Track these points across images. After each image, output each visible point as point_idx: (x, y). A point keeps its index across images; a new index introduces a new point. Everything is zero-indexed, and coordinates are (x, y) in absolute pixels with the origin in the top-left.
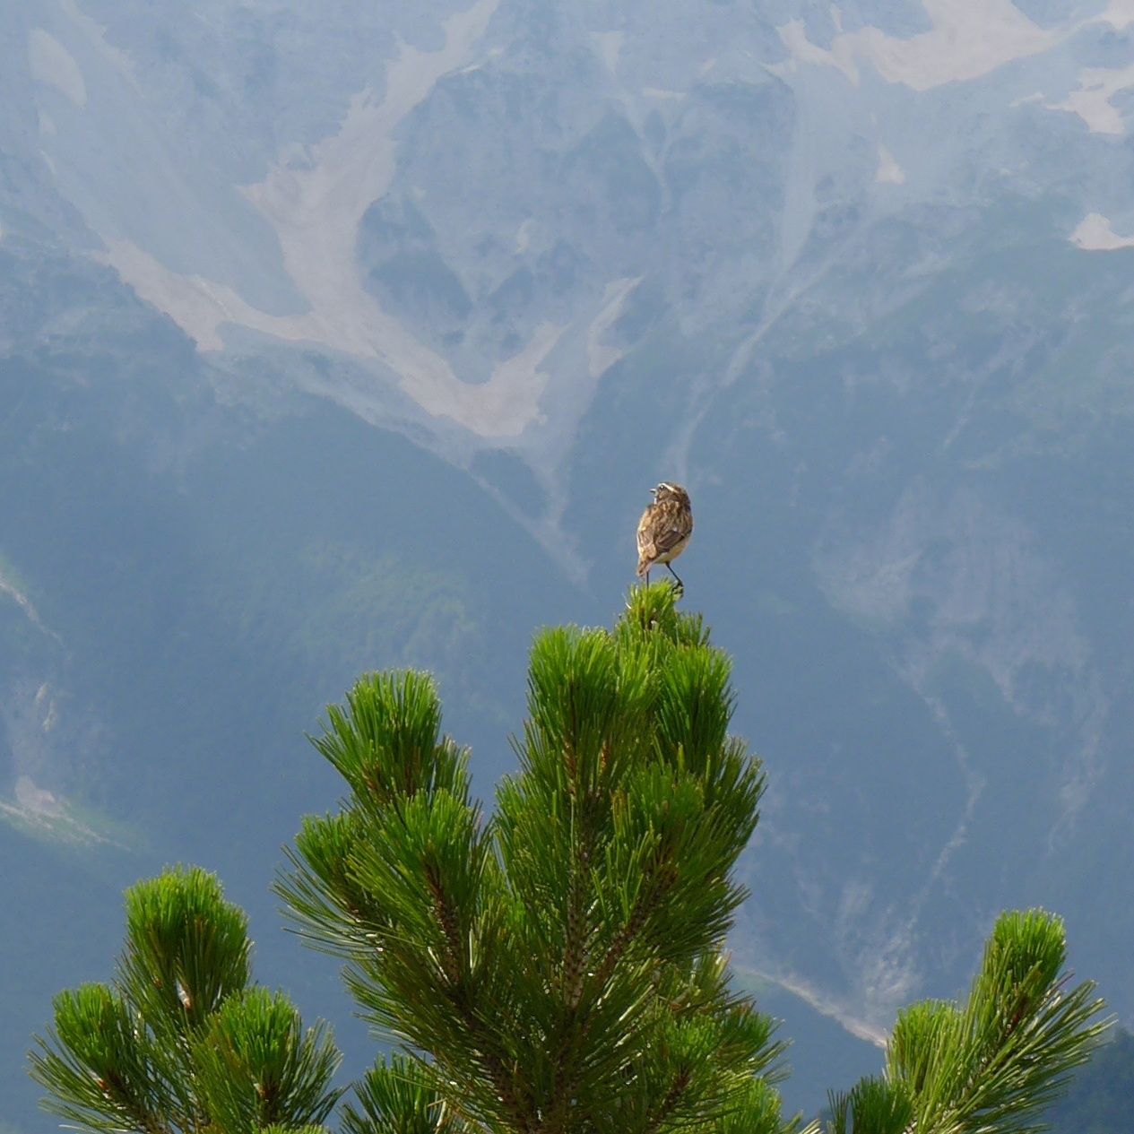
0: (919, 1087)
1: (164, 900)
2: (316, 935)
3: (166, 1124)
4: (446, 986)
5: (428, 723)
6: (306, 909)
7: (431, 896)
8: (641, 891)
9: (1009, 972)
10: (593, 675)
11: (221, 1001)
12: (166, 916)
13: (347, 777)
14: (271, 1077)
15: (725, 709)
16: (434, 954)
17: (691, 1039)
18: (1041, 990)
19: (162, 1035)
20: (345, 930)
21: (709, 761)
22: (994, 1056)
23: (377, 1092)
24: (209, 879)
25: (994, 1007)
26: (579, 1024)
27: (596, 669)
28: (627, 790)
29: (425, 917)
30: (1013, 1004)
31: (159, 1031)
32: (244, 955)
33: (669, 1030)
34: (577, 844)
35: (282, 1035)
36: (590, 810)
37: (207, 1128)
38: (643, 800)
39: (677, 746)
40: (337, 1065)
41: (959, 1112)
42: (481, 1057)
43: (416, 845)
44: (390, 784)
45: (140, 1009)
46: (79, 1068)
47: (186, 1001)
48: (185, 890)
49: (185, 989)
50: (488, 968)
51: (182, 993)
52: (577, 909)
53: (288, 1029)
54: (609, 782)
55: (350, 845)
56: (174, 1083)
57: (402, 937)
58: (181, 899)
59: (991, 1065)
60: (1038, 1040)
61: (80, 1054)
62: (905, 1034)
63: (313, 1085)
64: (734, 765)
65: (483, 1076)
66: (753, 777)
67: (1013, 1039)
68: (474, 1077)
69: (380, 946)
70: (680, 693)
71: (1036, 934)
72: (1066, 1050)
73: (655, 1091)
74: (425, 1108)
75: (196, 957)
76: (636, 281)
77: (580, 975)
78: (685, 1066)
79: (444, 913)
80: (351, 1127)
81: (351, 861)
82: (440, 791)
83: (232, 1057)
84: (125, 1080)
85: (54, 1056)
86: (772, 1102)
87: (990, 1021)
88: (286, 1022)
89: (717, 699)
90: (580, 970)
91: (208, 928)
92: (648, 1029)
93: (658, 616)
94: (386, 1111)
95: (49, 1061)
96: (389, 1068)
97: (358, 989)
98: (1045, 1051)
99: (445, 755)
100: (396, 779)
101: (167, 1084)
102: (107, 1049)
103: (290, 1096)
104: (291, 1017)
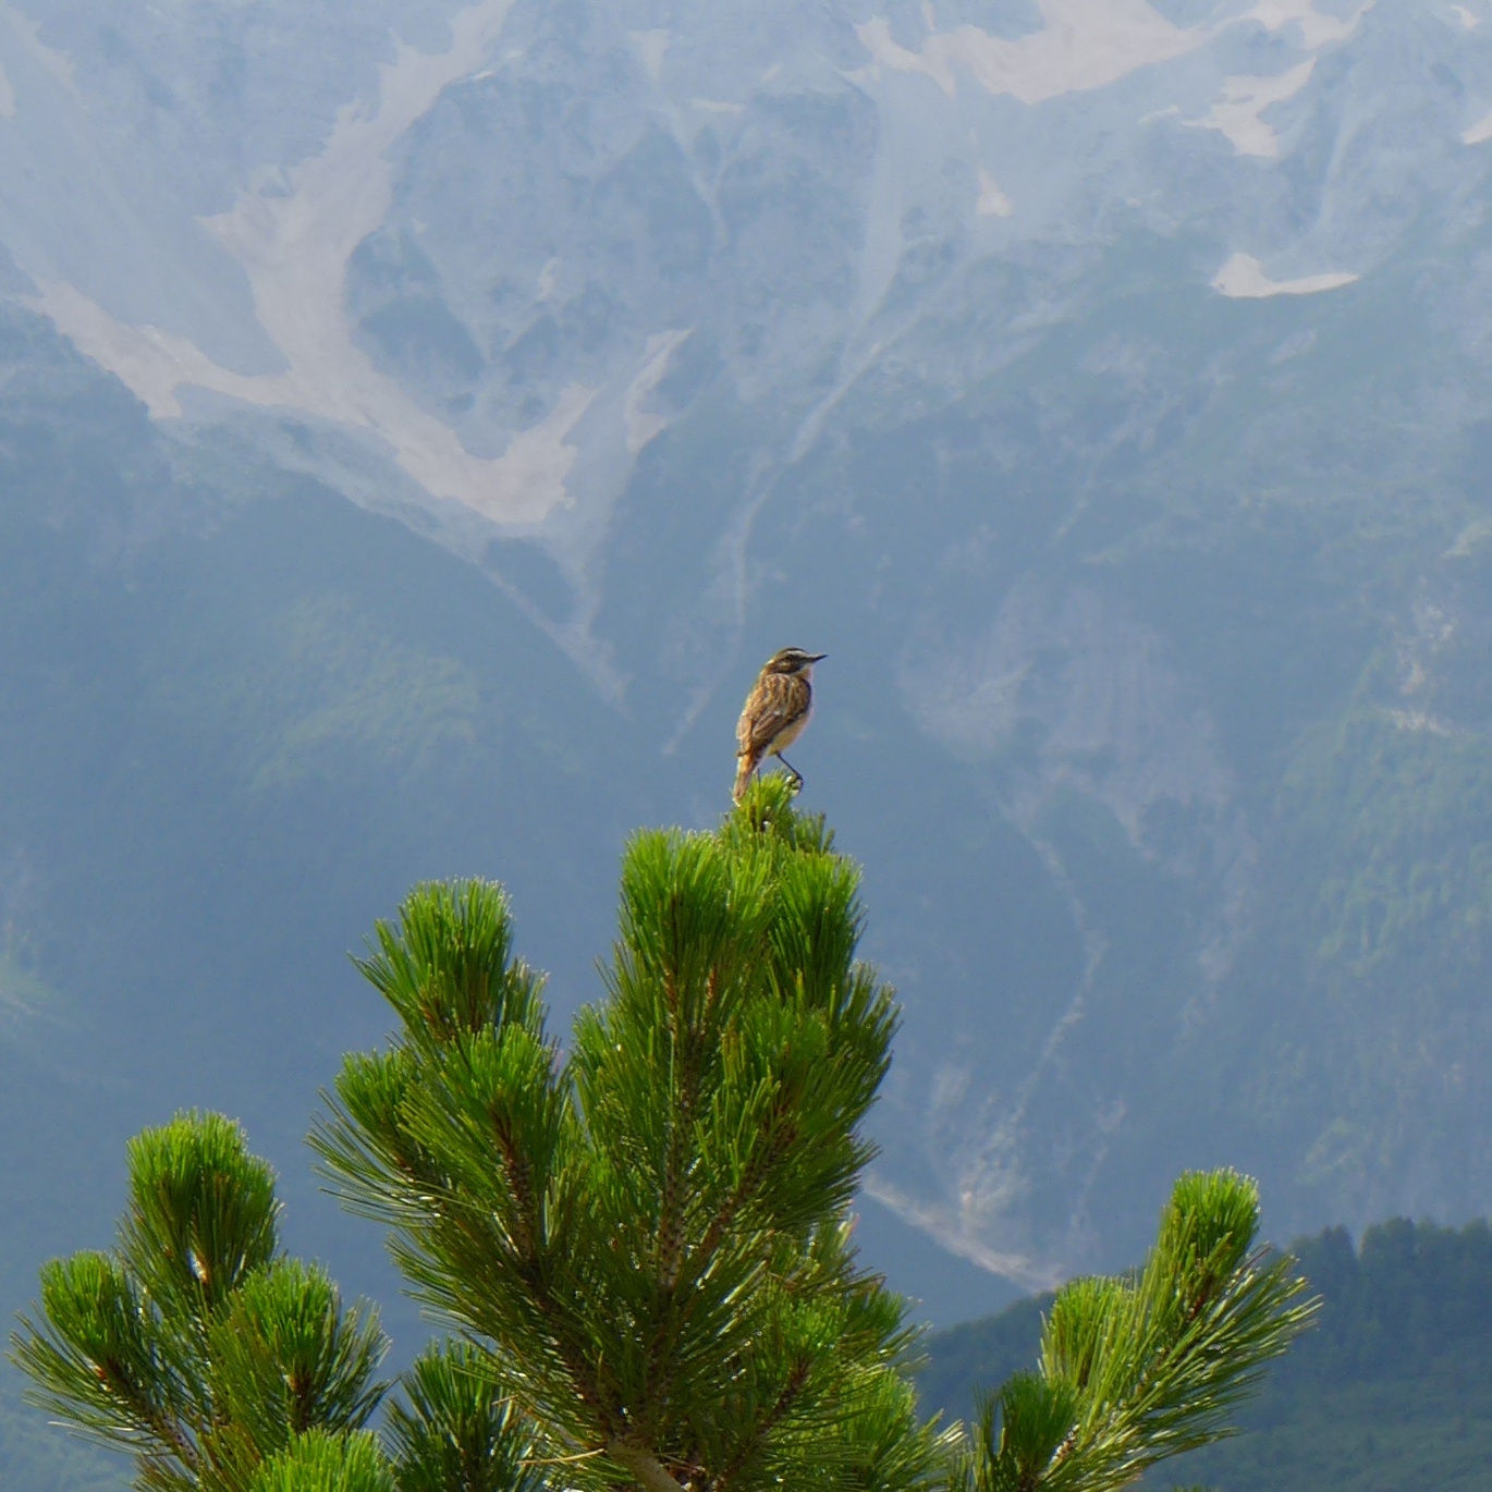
0: (1083, 1382)
1: (177, 1152)
2: (359, 1197)
3: (177, 1422)
4: (516, 1260)
5: (497, 943)
6: (348, 1167)
7: (499, 1152)
8: (756, 1149)
9: (1193, 1245)
10: (700, 888)
11: (244, 1275)
12: (178, 1172)
13: (399, 1007)
14: (304, 1369)
15: (852, 930)
16: (501, 1220)
17: (810, 1325)
18: (1229, 1268)
19: (172, 1316)
20: (395, 1191)
21: (833, 992)
22: (1174, 1346)
23: (431, 1385)
24: (231, 1128)
25: (1174, 1286)
26: (678, 1308)
27: (703, 882)
28: (738, 1026)
29: (493, 1178)
30: (1197, 1284)
31: (168, 1311)
32: (272, 1219)
33: (784, 1315)
34: (677, 1091)
35: (317, 1318)
36: (694, 1049)
37: (227, 1427)
38: (759, 1040)
39: (795, 973)
40: (383, 1354)
41: (1131, 1414)
42: (557, 1346)
43: (483, 1092)
44: (450, 1016)
45: (145, 1282)
46: (70, 1352)
47: (201, 1273)
48: (202, 1140)
49: (199, 1258)
50: (568, 1239)
51: (197, 1264)
52: (676, 1170)
53: (325, 1310)
54: (716, 1017)
55: (402, 1089)
56: (186, 1372)
57: (463, 1201)
58: (196, 1151)
59: (1170, 1357)
60: (1226, 1328)
61: (73, 1337)
62: (1066, 1318)
63: (353, 1379)
64: (863, 995)
65: (560, 1368)
66: (885, 1011)
67: (1196, 1326)
68: (548, 1370)
69: (437, 1211)
70: (800, 911)
71: (1225, 1199)
72: (1260, 1339)
73: (766, 1386)
74: (488, 1406)
75: (214, 1221)
76: (683, 335)
77: (679, 1248)
78: (803, 1358)
79: (515, 1173)
80: (398, 1427)
81: (404, 1109)
82: (512, 1026)
83: (258, 1343)
84: (127, 1368)
85: (42, 1341)
86: (905, 1399)
87: (1168, 1304)
88: (322, 1302)
89: (843, 916)
90: (678, 1243)
91: (229, 1187)
92: (758, 1315)
93: (772, 818)
94: (440, 1408)
95: (37, 1346)
96: (444, 1357)
97: (408, 1262)
98: (1235, 1340)
99: (516, 983)
100: (458, 1013)
101: (178, 1373)
102: (106, 1331)
103: (328, 1390)
104: (329, 1295)
